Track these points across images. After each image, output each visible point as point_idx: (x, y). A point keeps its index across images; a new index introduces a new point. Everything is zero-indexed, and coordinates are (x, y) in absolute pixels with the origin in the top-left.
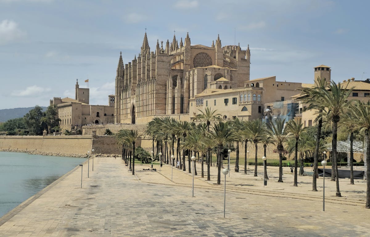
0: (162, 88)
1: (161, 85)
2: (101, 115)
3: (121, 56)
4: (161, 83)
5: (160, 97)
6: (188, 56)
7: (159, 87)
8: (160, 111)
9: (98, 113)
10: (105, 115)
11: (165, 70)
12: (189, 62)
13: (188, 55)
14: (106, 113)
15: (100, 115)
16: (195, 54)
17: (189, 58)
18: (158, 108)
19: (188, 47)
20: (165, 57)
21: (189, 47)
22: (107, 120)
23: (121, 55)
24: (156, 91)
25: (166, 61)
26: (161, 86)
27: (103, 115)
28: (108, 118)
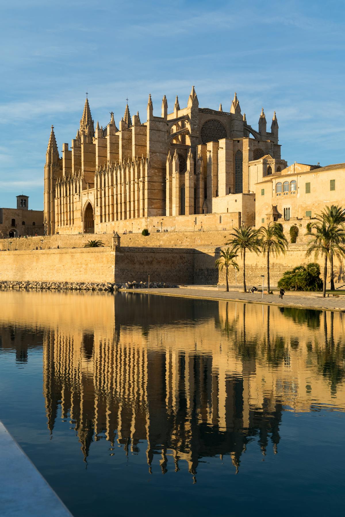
0: (157, 174)
1: (156, 168)
2: (18, 223)
3: (53, 132)
4: (156, 165)
5: (156, 188)
6: (195, 124)
7: (152, 172)
8: (155, 210)
9: (13, 221)
10: (23, 223)
11: (161, 144)
12: (197, 133)
13: (195, 122)
14: (25, 220)
15: (16, 223)
16: (203, 122)
17: (196, 127)
18: (153, 206)
19: (194, 109)
20: (161, 123)
21: (197, 111)
22: (26, 231)
23: (53, 130)
24: (149, 178)
25: (163, 130)
26: (156, 171)
27: (21, 223)
28: (28, 228)
